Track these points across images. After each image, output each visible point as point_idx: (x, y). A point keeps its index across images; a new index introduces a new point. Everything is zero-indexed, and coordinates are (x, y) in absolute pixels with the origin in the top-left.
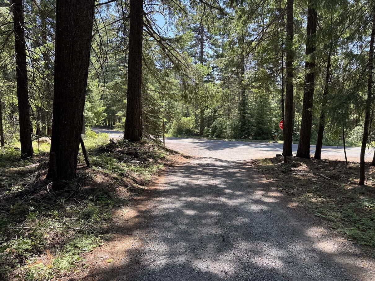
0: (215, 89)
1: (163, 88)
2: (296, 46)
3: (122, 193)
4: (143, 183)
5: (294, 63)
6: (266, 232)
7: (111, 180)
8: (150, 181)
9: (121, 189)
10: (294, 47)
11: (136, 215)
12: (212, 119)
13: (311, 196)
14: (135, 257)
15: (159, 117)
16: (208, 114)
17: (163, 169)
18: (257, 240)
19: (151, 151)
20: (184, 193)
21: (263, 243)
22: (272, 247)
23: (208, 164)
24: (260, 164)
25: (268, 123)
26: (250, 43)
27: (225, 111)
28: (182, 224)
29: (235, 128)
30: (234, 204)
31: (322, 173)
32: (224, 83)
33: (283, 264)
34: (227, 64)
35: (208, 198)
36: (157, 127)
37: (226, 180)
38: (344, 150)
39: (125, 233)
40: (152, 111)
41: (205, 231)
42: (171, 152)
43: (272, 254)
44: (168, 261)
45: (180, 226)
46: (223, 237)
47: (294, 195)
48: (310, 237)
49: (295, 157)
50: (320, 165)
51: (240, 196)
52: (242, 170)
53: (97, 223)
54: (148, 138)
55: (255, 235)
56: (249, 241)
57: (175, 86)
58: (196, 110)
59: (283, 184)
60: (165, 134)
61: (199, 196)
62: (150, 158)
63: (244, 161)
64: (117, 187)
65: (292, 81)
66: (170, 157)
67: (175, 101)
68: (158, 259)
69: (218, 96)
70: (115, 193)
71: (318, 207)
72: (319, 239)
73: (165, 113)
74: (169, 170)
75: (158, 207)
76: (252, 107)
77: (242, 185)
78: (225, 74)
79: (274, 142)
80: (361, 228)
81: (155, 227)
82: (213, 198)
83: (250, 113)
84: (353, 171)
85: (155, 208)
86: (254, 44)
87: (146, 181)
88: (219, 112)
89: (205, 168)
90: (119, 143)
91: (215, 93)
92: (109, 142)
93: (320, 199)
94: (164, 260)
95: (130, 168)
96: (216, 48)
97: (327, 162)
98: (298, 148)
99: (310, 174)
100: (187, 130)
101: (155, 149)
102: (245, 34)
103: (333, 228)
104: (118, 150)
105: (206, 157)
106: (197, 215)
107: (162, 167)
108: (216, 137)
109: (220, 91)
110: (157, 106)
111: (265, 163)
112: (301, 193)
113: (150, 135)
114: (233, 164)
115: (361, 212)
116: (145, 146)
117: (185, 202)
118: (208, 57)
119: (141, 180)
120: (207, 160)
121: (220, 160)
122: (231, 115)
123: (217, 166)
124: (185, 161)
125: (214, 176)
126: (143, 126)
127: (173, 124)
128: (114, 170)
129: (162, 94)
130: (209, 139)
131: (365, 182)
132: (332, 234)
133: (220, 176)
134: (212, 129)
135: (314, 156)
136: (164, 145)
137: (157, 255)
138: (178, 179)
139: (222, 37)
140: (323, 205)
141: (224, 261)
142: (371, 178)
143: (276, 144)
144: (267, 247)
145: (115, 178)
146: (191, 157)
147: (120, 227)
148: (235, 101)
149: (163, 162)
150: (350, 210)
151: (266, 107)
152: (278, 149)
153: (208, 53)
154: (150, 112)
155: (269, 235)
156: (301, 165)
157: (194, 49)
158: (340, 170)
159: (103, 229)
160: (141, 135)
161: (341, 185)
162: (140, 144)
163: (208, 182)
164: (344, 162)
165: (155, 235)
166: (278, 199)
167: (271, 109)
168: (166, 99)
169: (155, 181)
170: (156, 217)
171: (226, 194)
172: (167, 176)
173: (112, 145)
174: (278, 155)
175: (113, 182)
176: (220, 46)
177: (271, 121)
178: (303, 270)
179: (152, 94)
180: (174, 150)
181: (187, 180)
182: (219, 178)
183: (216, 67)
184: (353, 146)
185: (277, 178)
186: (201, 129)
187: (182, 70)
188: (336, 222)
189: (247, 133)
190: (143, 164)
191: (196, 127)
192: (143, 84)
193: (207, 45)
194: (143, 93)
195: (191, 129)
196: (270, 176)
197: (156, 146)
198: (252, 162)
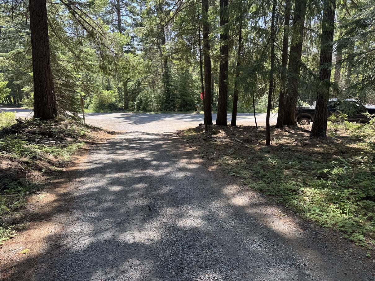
0: (136, 59)
1: (78, 58)
2: (211, 18)
3: (36, 178)
4: (60, 165)
5: (210, 35)
6: (190, 196)
7: (20, 165)
8: (69, 161)
9: (34, 174)
10: (209, 19)
11: (54, 199)
12: (136, 92)
13: (228, 159)
14: (55, 242)
15: (75, 91)
16: (132, 86)
17: (84, 147)
18: (181, 204)
19: (69, 129)
20: (110, 170)
21: (187, 206)
22: (194, 209)
23: (135, 138)
24: (185, 135)
25: (191, 95)
26: (168, 13)
27: (149, 83)
28: (107, 201)
29: (160, 101)
30: (160, 174)
31: (237, 137)
32: (146, 54)
33: (204, 222)
34: (146, 33)
35: (134, 172)
36: (74, 102)
37: (153, 152)
38: (254, 116)
39: (42, 219)
40: (67, 85)
41: (131, 204)
42: (92, 129)
43: (194, 215)
44: (92, 239)
45: (105, 204)
46: (149, 207)
47: (214, 159)
48: (226, 195)
49: (214, 125)
50: (236, 131)
51: (166, 166)
52: (168, 141)
53: (7, 213)
54: (64, 115)
55: (180, 200)
56: (174, 206)
57: (91, 56)
58: (119, 82)
59: (204, 150)
60: (84, 110)
61: (126, 171)
62: (68, 137)
63: (171, 132)
64: (29, 172)
65: (209, 52)
66: (91, 134)
67: (93, 72)
68: (82, 240)
69: (140, 68)
70: (27, 179)
71: (233, 167)
72: (233, 196)
73: (83, 86)
74: (91, 148)
75: (80, 188)
76: (175, 79)
77: (168, 155)
78: (145, 44)
79: (197, 113)
80: (267, 181)
81: (77, 208)
82: (140, 172)
83: (174, 85)
84: (262, 134)
85: (76, 189)
86: (171, 14)
87: (64, 162)
88: (143, 84)
89: (131, 142)
90: (28, 122)
91: (136, 64)
92: (16, 122)
93: (235, 161)
94: (89, 239)
95: (44, 149)
96: (134, 16)
97: (241, 128)
98: (217, 117)
99: (227, 140)
100: (110, 104)
101: (73, 127)
102: (162, 3)
103: (245, 184)
104: (27, 130)
105: (132, 131)
106: (124, 190)
107: (83, 145)
108: (141, 111)
109: (142, 62)
110: (72, 78)
111: (189, 132)
112: (220, 157)
113: (66, 111)
114: (160, 137)
115: (267, 168)
116: (60, 124)
117: (110, 179)
118: (127, 26)
119: (59, 161)
120: (133, 134)
121: (146, 133)
122: (156, 88)
123: (144, 140)
124: (109, 138)
125: (141, 150)
126: (57, 102)
127: (94, 99)
128: (23, 152)
129: (77, 64)
130: (135, 113)
131: (271, 142)
132: (244, 189)
133: (147, 149)
134: (138, 103)
135: (230, 124)
136: (84, 122)
137: (80, 236)
138: (103, 157)
139: (140, 5)
140: (237, 165)
141: (151, 229)
142: (275, 139)
143: (199, 115)
144: (190, 209)
145: (25, 162)
146: (116, 133)
147: (36, 214)
148: (159, 73)
149: (84, 140)
150: (258, 168)
151: (189, 79)
152: (201, 119)
153: (126, 21)
154: (64, 85)
155: (191, 198)
156: (220, 132)
157: (110, 16)
158: (251, 134)
159: (15, 219)
160: (55, 112)
161: (251, 147)
162: (54, 122)
163: (134, 156)
164: (255, 126)
165: (78, 216)
166: (200, 165)
167: (192, 81)
168: (82, 70)
169: (75, 161)
170: (78, 198)
171: (152, 166)
172: (90, 154)
173: (20, 126)
174: (200, 125)
175: (23, 167)
176: (138, 15)
177: (193, 93)
178: (220, 224)
179: (64, 65)
180: (96, 126)
181: (112, 156)
182: (146, 151)
183: (136, 37)
184: (262, 112)
185: (199, 145)
186: (125, 102)
187: (98, 39)
188: (247, 179)
189: (172, 105)
190: (60, 144)
191: (120, 101)
192: (52, 53)
193: (124, 12)
194: (53, 64)
195: (115, 103)
196: (193, 145)
197: (74, 123)
198: (178, 133)
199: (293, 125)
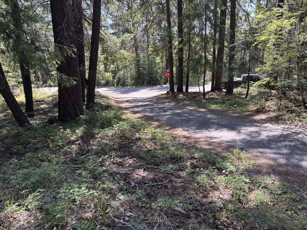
24: (160, 97)
29: (133, 78)
49: (176, 92)
50: (188, 94)
79: (161, 86)
83: (143, 67)
97: (191, 93)
98: (177, 87)
99: (184, 97)
130: (116, 87)
131: (205, 97)
134: (117, 80)
135: (185, 91)
156: (180, 94)
164: (199, 92)
167: (156, 64)
174: (167, 92)
177: (157, 72)
189: (142, 81)
198: (155, 97)
199: (220, 90)
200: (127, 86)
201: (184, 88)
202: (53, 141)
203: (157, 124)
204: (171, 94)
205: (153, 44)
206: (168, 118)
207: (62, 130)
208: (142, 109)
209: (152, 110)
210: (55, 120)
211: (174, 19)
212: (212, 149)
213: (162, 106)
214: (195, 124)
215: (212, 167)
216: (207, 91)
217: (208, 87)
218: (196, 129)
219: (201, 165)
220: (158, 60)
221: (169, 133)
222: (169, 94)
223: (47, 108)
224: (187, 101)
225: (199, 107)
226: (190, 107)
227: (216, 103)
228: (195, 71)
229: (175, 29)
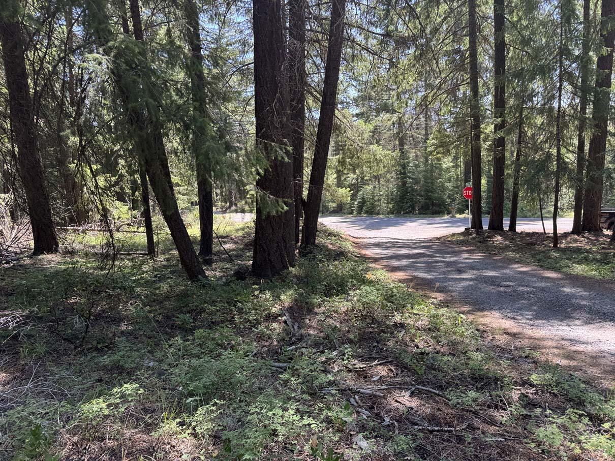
12: (355, 188)
24: (449, 239)
25: (439, 190)
29: (392, 200)
31: (518, 241)
38: (542, 222)
49: (486, 230)
50: (516, 236)
63: (425, 238)
79: (451, 217)
83: (414, 177)
97: (523, 234)
99: (507, 242)
105: (375, 237)
108: (365, 213)
111: (455, 237)
114: (417, 241)
120: (381, 239)
123: (404, 243)
125: (413, 248)
130: (356, 216)
134: (359, 203)
135: (508, 229)
138: (382, 251)
146: (358, 238)
151: (437, 168)
156: (496, 237)
158: (537, 239)
164: (543, 233)
167: (442, 170)
174: (467, 229)
177: (444, 189)
181: (389, 251)
182: (419, 249)
189: (410, 206)
198: (438, 238)
199: (597, 231)
200: (378, 214)
201: (506, 223)
202: (240, 311)
203: (442, 298)
204: (474, 235)
205: (439, 131)
206: (468, 287)
207: (256, 293)
208: (407, 263)
209: (430, 267)
210: (246, 273)
211: (487, 79)
212: (576, 369)
213: (452, 259)
214: (532, 305)
215: (575, 411)
216: (563, 232)
217: (566, 223)
218: (536, 319)
219: (545, 402)
220: (447, 162)
221: (470, 320)
222: (471, 235)
223: (233, 250)
224: (514, 251)
225: (542, 266)
226: (520, 265)
227: (586, 261)
228: (534, 187)
229: (488, 101)
